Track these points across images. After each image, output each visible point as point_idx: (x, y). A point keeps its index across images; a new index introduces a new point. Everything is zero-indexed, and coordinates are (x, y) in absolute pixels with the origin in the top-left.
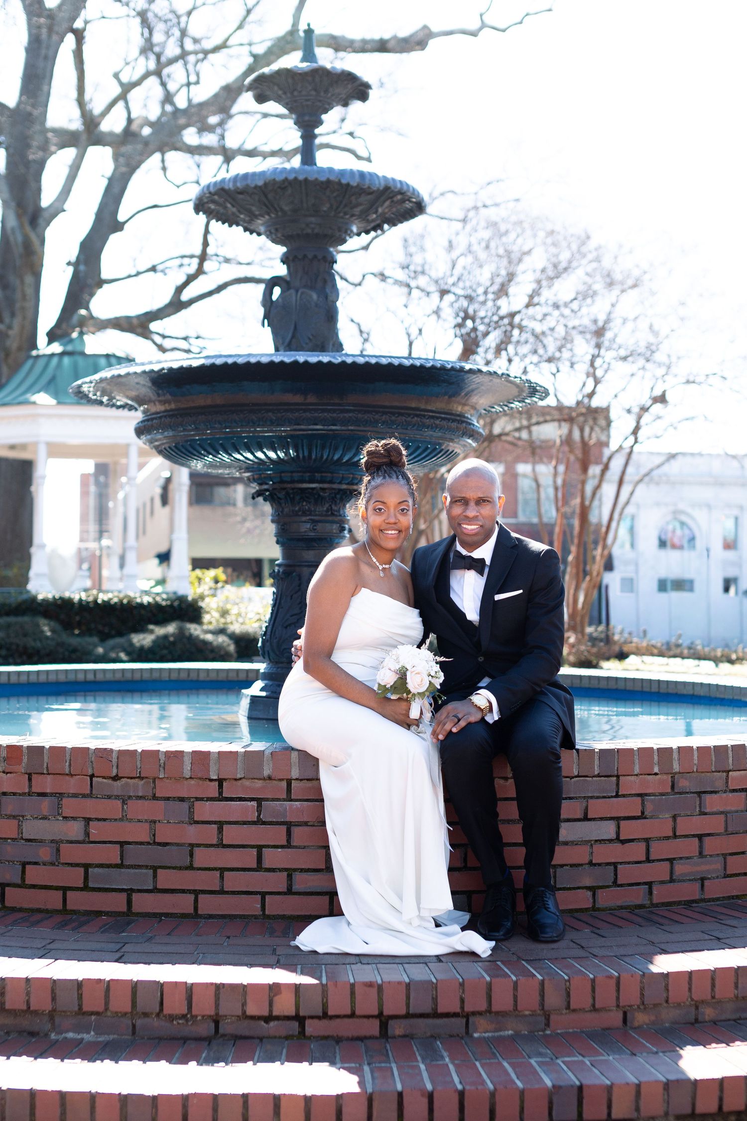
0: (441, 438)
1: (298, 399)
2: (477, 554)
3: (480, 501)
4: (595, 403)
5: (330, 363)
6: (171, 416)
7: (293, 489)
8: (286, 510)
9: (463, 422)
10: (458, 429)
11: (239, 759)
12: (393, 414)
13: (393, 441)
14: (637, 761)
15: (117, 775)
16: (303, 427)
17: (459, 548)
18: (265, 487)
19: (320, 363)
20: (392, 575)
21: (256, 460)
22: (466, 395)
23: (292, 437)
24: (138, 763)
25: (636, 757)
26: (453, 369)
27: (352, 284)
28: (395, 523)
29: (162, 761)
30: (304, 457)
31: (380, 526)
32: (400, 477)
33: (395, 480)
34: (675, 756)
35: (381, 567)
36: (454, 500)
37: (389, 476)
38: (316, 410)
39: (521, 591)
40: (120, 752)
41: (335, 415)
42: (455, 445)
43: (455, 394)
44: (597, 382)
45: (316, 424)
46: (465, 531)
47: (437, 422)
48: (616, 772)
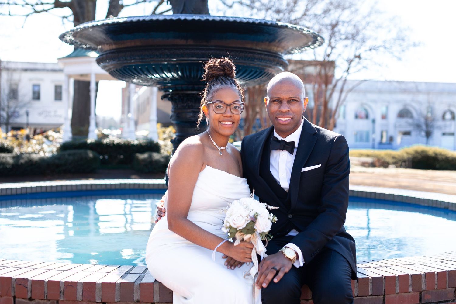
0: (265, 66)
1: (182, 42)
2: (288, 139)
3: (291, 101)
4: (331, 58)
5: (199, 20)
6: (112, 53)
7: (182, 94)
8: (179, 106)
9: (276, 57)
10: (274, 61)
11: (117, 288)
12: (237, 51)
13: (227, 60)
14: (397, 284)
15: (31, 298)
16: (185, 59)
17: (276, 135)
18: (168, 93)
19: (193, 20)
20: (228, 154)
21: (161, 78)
22: (279, 41)
23: (179, 64)
24: (46, 290)
25: (397, 281)
26: (272, 25)
27: (227, 6)
28: (230, 117)
29: (62, 289)
30: (187, 76)
31: (219, 119)
32: (233, 84)
33: (230, 86)
34: (423, 279)
35: (220, 149)
36: (272, 100)
37: (225, 83)
38: (193, 49)
39: (320, 165)
40: (33, 281)
41: (203, 52)
42: (273, 70)
43: (273, 40)
44: (332, 48)
45: (193, 57)
46: (281, 122)
47: (263, 56)
48: (383, 293)
